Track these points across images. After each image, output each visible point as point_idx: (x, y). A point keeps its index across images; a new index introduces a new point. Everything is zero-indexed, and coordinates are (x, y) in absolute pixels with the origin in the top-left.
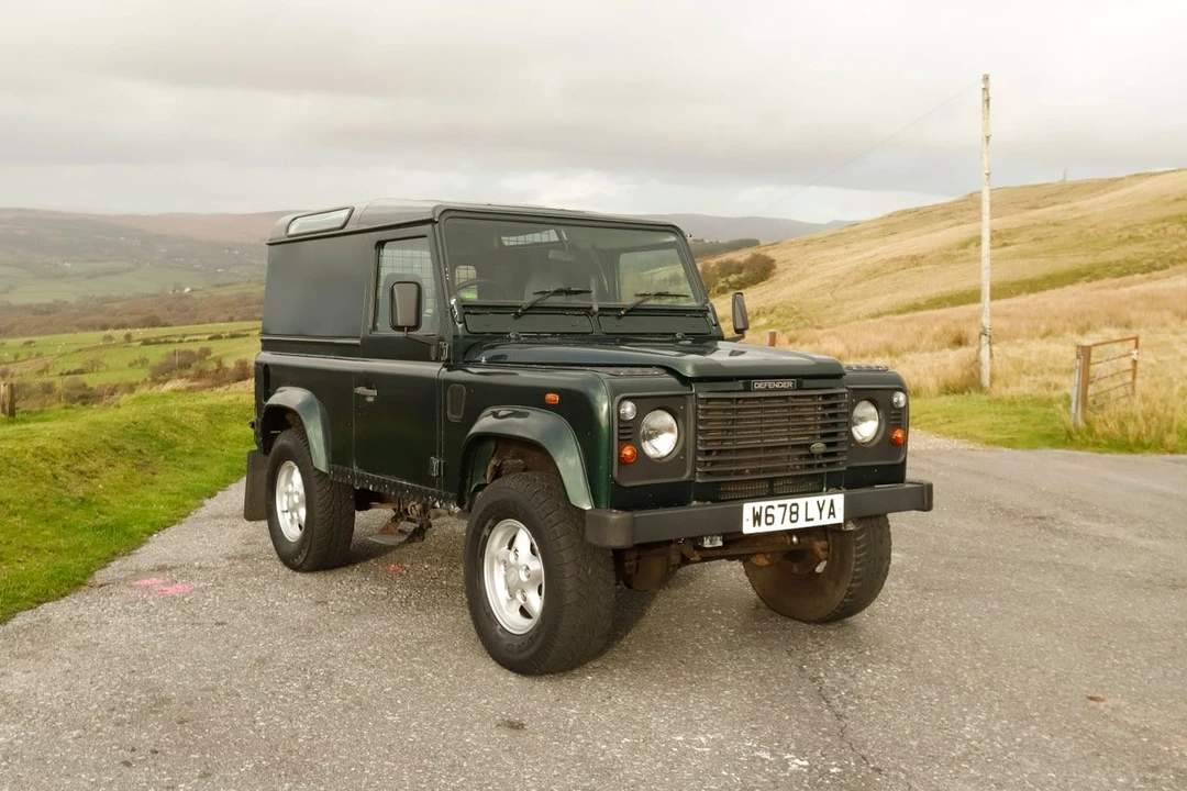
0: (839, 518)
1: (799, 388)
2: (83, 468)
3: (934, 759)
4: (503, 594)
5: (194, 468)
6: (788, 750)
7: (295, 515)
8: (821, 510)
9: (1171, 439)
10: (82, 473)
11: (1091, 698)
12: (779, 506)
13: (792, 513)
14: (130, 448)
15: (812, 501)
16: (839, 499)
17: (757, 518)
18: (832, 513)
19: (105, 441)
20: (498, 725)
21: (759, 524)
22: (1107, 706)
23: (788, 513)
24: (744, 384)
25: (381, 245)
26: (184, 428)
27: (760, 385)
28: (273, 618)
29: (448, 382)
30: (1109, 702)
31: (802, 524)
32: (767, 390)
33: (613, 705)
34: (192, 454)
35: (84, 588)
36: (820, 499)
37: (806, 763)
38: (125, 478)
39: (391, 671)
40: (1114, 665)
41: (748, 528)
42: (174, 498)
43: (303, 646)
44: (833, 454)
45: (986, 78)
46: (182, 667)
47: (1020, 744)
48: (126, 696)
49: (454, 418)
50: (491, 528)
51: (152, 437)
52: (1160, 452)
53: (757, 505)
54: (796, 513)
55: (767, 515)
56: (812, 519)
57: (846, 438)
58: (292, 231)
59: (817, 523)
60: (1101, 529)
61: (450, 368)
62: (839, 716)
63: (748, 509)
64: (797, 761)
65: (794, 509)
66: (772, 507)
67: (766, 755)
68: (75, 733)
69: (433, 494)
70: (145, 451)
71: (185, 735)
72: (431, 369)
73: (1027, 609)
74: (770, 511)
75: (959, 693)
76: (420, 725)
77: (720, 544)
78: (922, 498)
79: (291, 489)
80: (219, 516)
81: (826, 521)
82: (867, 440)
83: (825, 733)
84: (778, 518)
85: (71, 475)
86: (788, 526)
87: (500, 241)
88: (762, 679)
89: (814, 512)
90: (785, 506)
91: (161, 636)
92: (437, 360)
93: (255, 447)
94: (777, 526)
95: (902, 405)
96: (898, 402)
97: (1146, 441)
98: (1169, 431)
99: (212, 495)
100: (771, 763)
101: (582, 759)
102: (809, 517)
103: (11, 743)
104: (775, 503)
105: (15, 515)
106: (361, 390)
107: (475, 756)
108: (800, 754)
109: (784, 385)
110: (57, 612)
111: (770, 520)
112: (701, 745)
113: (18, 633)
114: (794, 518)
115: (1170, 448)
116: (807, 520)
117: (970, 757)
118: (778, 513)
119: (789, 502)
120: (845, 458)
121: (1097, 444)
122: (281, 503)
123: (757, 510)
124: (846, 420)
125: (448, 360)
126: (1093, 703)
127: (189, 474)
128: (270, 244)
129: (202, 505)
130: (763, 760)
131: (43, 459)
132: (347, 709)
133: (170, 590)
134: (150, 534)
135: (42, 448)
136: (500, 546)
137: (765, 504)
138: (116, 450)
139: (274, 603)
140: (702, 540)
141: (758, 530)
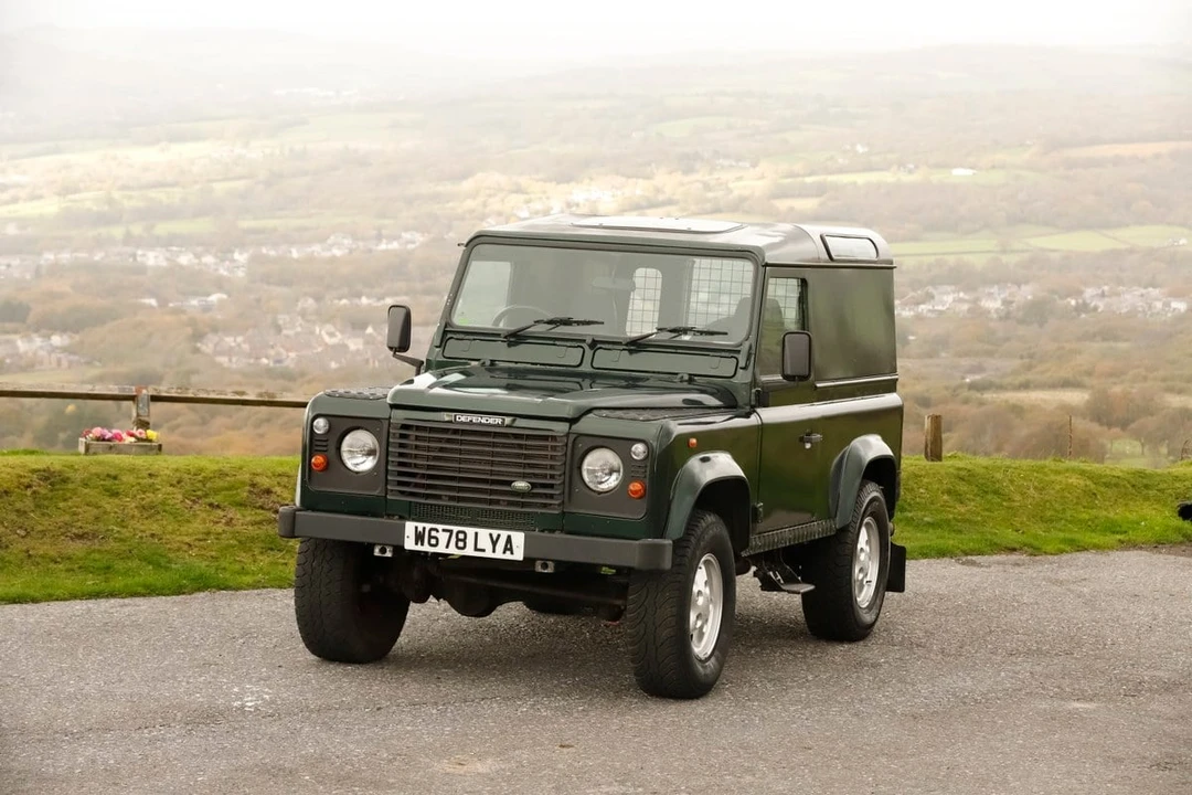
0: (518, 555)
1: (511, 425)
8: (494, 543)
12: (444, 530)
13: (458, 540)
15: (484, 532)
16: (518, 538)
17: (419, 537)
18: (509, 547)
21: (422, 544)
23: (454, 539)
31: (469, 551)
32: (469, 423)
36: (495, 533)
41: (410, 544)
44: (545, 496)
53: (421, 526)
54: (464, 540)
55: (430, 537)
56: (483, 550)
59: (488, 554)
63: (410, 527)
65: (461, 536)
66: (437, 531)
74: (433, 533)
77: (389, 555)
81: (499, 554)
84: (443, 542)
86: (453, 550)
89: (484, 542)
90: (451, 532)
94: (441, 549)
102: (479, 547)
104: (440, 527)
109: (491, 421)
111: (433, 541)
114: (461, 544)
116: (476, 549)
118: (443, 537)
119: (456, 529)
120: (559, 502)
123: (420, 529)
137: (428, 526)
140: (371, 546)
141: (419, 548)
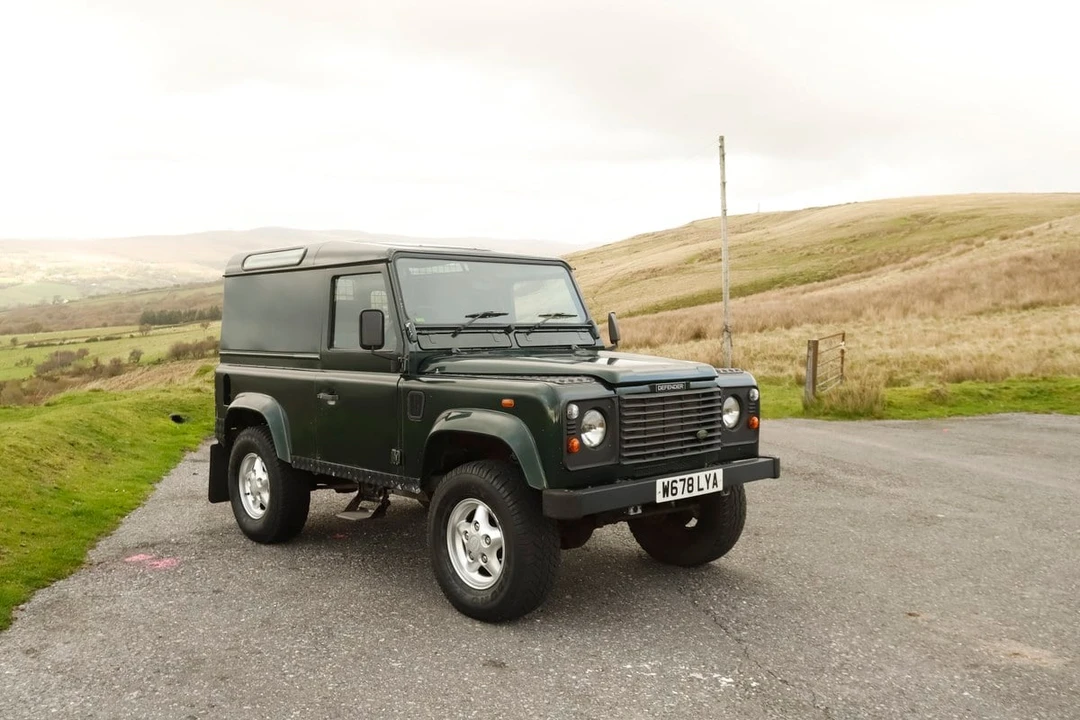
0: (720, 487)
1: (688, 388)
2: (51, 463)
3: (822, 670)
4: (464, 559)
5: (137, 457)
6: (714, 671)
7: (258, 498)
8: (708, 482)
9: (877, 408)
10: (50, 466)
11: (910, 615)
12: (681, 480)
13: (689, 485)
14: (82, 442)
15: (702, 475)
16: (719, 472)
17: (665, 491)
18: (715, 484)
19: (62, 438)
20: (484, 665)
21: (667, 495)
22: (923, 620)
23: (686, 485)
24: (650, 387)
25: (335, 278)
26: (120, 423)
27: (661, 387)
28: (260, 583)
29: (407, 390)
30: (923, 616)
31: (696, 493)
32: (666, 391)
33: (567, 642)
34: (132, 445)
35: (84, 566)
36: (707, 473)
37: (731, 680)
38: (85, 468)
39: (376, 623)
40: (914, 587)
41: (660, 499)
42: (130, 484)
43: (296, 607)
44: (712, 438)
45: (722, 139)
46: (201, 631)
47: (876, 654)
48: (165, 659)
49: (415, 418)
50: (453, 506)
51: (98, 432)
52: (873, 419)
53: (666, 480)
54: (692, 485)
55: (673, 488)
56: (702, 489)
57: (720, 426)
58: (248, 265)
59: (706, 491)
60: (857, 480)
61: (407, 378)
62: (739, 640)
63: (660, 483)
64: (724, 679)
65: (690, 482)
66: (676, 481)
67: (699, 676)
68: (135, 694)
69: (394, 479)
70: (94, 444)
71: (232, 691)
72: (391, 379)
73: (835, 546)
74: (674, 485)
75: (816, 616)
76: (421, 668)
77: (640, 511)
78: (773, 469)
79: (255, 476)
80: (174, 497)
81: (712, 490)
82: (731, 426)
83: (734, 654)
84: (680, 490)
85: (44, 469)
86: (687, 495)
87: (409, 272)
88: (669, 613)
89: (703, 484)
90: (684, 480)
91: (171, 604)
92: (396, 372)
93: (216, 442)
94: (679, 496)
95: (756, 399)
96: (753, 397)
97: (861, 411)
98: (876, 402)
99: (159, 480)
100: (705, 682)
101: (562, 688)
102: (700, 488)
103: (81, 706)
104: (678, 478)
105: (7, 506)
106: (322, 395)
107: (477, 692)
108: (725, 674)
109: (677, 387)
110: (71, 587)
111: (674, 491)
112: (647, 671)
113: (45, 609)
114: (690, 488)
115: (877, 415)
116: (699, 490)
117: (846, 666)
118: (679, 485)
119: (687, 477)
120: (719, 441)
121: (826, 414)
122: (245, 488)
123: (666, 484)
124: (719, 412)
125: (406, 372)
126: (913, 618)
127: (133, 462)
128: (226, 276)
129: (155, 489)
130: (699, 680)
131: (18, 456)
132: (356, 659)
133: (161, 565)
134: (123, 516)
135: (15, 447)
136: (460, 519)
137: (671, 479)
138: (72, 445)
139: (254, 572)
140: (627, 509)
141: (666, 499)
